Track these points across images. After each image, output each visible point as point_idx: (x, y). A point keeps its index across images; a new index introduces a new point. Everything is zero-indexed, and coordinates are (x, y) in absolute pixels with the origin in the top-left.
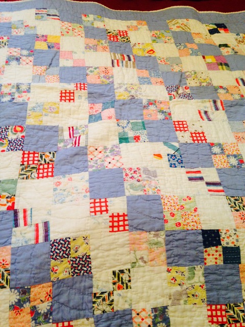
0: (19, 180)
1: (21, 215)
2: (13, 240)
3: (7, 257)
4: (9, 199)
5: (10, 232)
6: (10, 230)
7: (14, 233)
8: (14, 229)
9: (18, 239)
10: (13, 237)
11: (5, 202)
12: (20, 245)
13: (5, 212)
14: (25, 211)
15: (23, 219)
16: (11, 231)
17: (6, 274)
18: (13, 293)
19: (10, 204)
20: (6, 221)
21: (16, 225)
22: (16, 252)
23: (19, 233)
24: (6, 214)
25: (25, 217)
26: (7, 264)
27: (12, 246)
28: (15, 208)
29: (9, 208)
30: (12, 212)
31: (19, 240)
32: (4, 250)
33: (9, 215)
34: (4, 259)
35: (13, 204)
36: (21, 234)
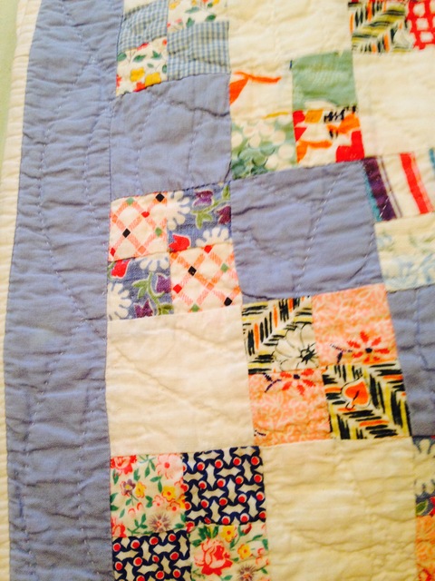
0: (358, 57)
1: (395, 178)
2: (387, 263)
3: (377, 325)
4: (337, 124)
5: (367, 238)
6: (366, 228)
7: (386, 241)
8: (381, 226)
9: (405, 259)
10: (381, 254)
11: (324, 136)
12: (422, 281)
13: (331, 169)
14: (407, 161)
15: (407, 189)
16: (372, 233)
17: (386, 385)
18: (424, 455)
19: (345, 140)
20: (342, 198)
21: (388, 213)
22: (409, 307)
23: (406, 237)
24: (335, 175)
25: (413, 182)
26: (385, 351)
27: (390, 285)
28: (368, 152)
29: (343, 155)
30: (356, 168)
31: (410, 265)
32: (358, 298)
33: (350, 178)
34: (367, 330)
35: (357, 137)
36: (413, 242)
